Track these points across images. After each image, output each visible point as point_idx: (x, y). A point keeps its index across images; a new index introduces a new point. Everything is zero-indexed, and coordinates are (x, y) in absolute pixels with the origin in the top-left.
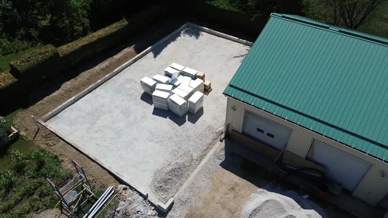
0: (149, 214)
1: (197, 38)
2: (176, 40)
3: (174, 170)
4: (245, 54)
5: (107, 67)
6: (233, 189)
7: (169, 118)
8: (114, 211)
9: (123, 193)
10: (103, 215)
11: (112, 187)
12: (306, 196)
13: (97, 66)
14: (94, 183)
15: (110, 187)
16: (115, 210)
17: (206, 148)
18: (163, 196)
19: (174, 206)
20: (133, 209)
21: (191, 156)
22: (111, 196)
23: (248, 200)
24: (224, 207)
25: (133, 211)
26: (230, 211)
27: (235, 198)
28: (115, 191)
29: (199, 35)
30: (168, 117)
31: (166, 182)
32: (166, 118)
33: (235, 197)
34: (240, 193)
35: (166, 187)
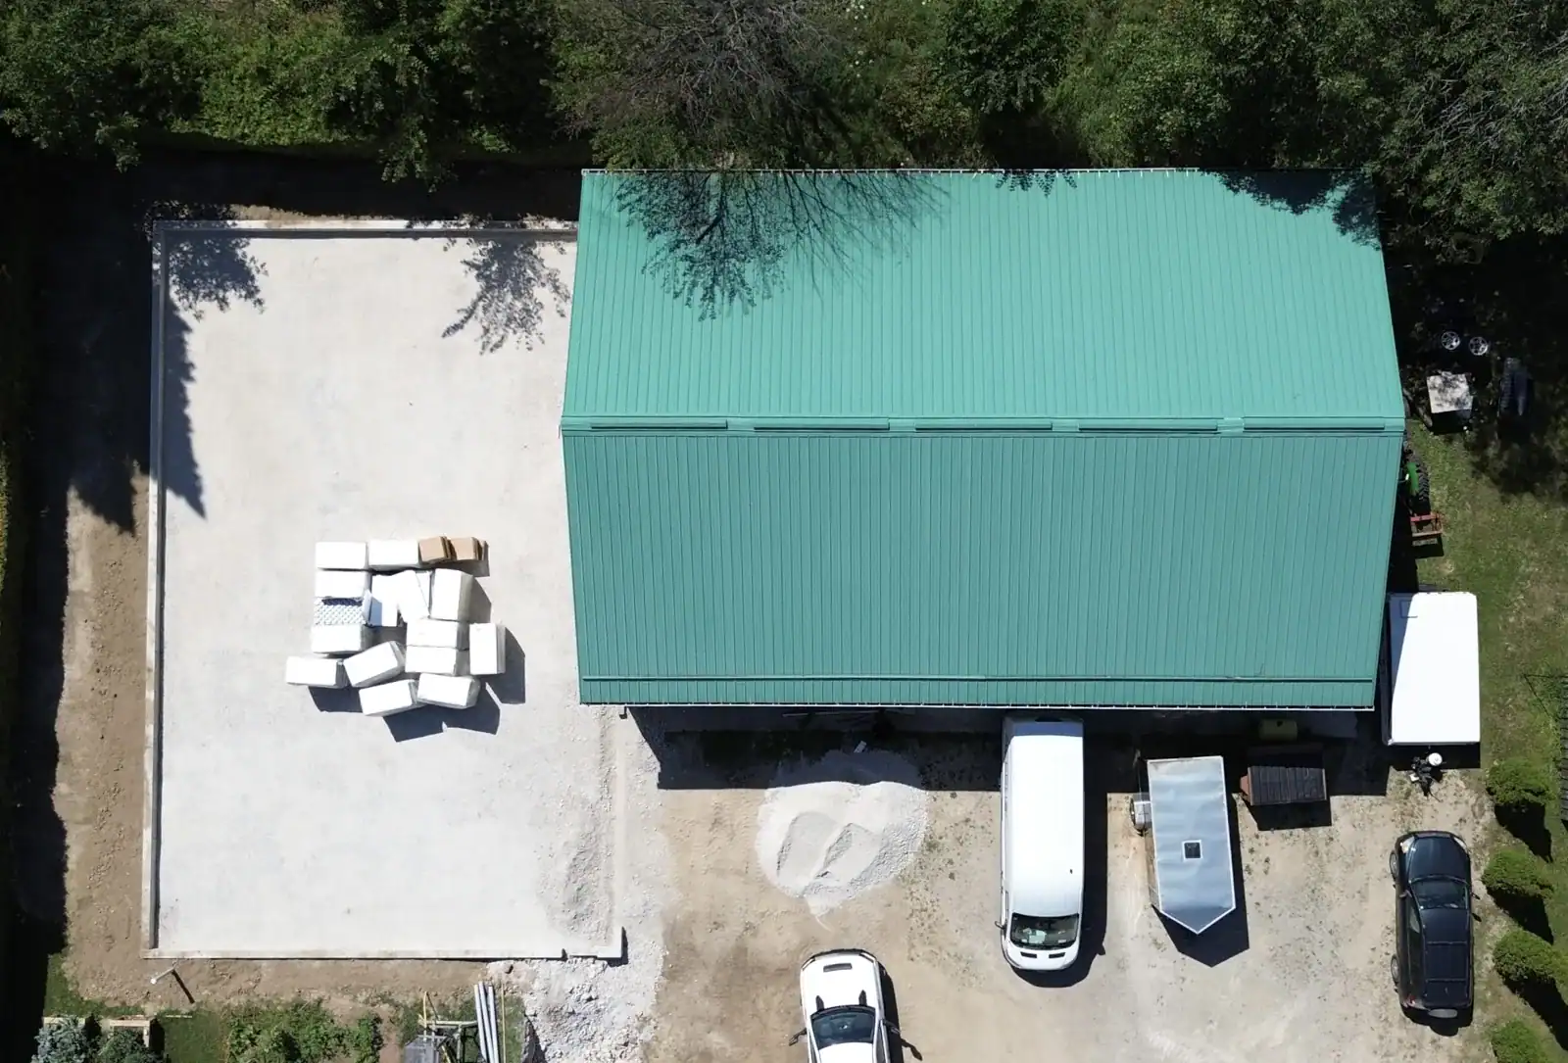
0: (592, 976)
1: (260, 302)
2: (191, 365)
3: (573, 866)
4: (475, 297)
5: (102, 647)
6: (716, 822)
7: (449, 726)
8: (526, 1021)
9: (514, 980)
10: (514, 1040)
11: (481, 984)
12: (862, 745)
13: (65, 666)
14: (437, 999)
15: (476, 987)
16: (525, 1016)
17: (601, 755)
18: (593, 926)
19: (628, 935)
20: (559, 994)
21: (584, 802)
22: (495, 999)
23: (758, 828)
24: (721, 873)
25: (563, 997)
26: (738, 873)
27: (732, 839)
28: (493, 986)
29: (252, 278)
30: (444, 725)
31: (577, 900)
32: (440, 730)
33: (732, 837)
34: (736, 823)
35: (585, 907)
